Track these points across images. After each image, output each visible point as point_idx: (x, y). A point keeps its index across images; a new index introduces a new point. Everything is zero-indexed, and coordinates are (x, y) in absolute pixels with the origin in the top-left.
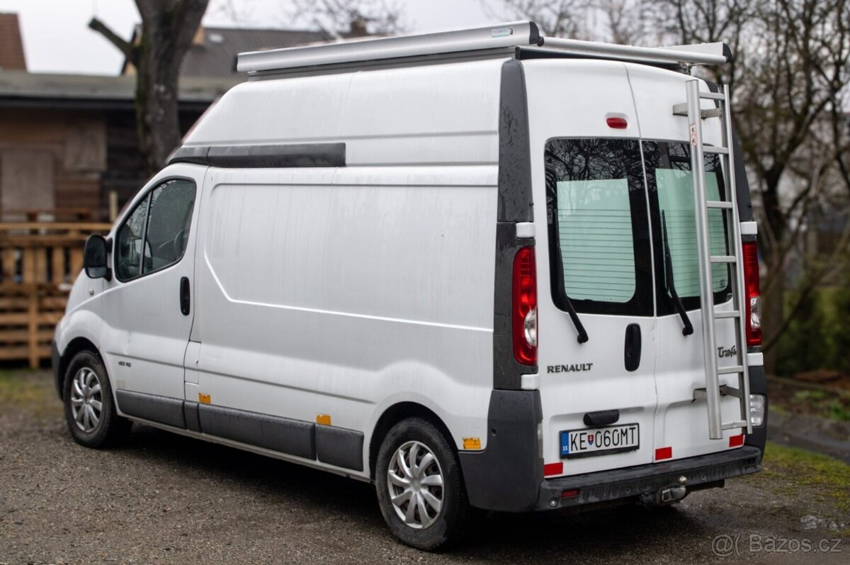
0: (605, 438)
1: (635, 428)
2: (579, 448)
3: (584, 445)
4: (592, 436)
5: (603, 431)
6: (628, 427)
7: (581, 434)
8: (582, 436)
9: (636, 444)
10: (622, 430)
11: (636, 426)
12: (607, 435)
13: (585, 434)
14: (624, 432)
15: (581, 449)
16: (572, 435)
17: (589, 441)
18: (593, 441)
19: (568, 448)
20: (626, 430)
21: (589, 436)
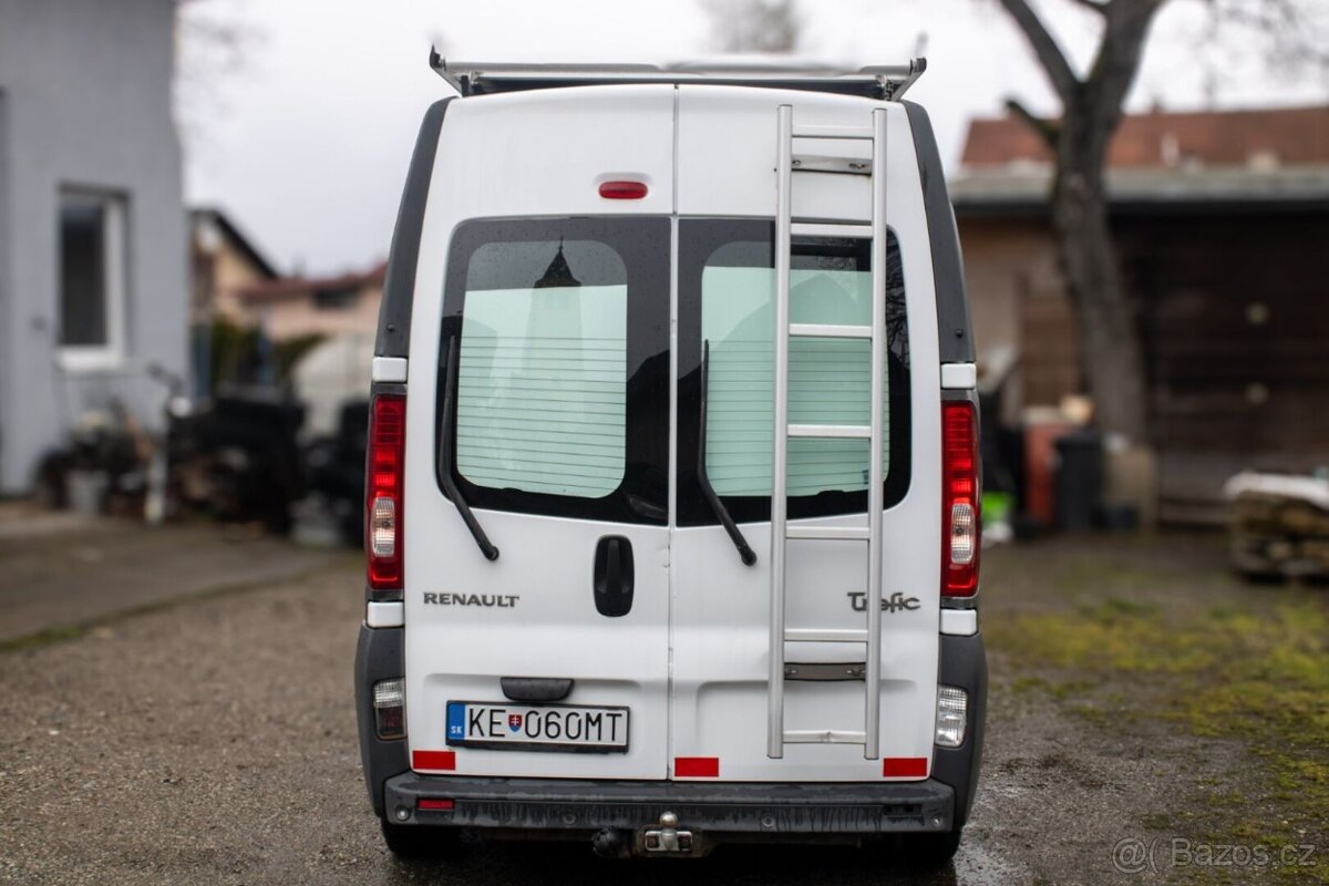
0: (548, 724)
1: (620, 715)
2: (487, 732)
3: (496, 730)
4: (519, 717)
5: (543, 712)
6: (604, 712)
7: (492, 711)
8: (495, 714)
9: (620, 741)
10: (588, 715)
11: (624, 713)
12: (552, 718)
13: (504, 711)
14: (594, 719)
15: (491, 734)
16: (471, 711)
17: (511, 725)
18: (519, 725)
19: (463, 730)
20: (599, 716)
21: (511, 717)
